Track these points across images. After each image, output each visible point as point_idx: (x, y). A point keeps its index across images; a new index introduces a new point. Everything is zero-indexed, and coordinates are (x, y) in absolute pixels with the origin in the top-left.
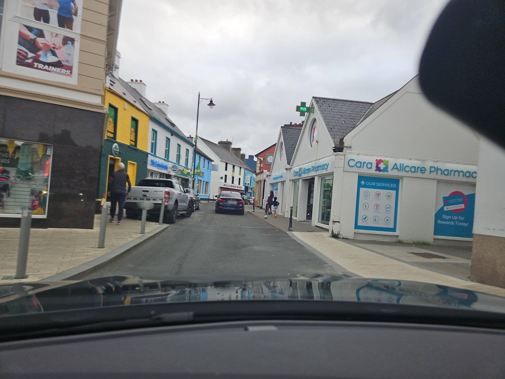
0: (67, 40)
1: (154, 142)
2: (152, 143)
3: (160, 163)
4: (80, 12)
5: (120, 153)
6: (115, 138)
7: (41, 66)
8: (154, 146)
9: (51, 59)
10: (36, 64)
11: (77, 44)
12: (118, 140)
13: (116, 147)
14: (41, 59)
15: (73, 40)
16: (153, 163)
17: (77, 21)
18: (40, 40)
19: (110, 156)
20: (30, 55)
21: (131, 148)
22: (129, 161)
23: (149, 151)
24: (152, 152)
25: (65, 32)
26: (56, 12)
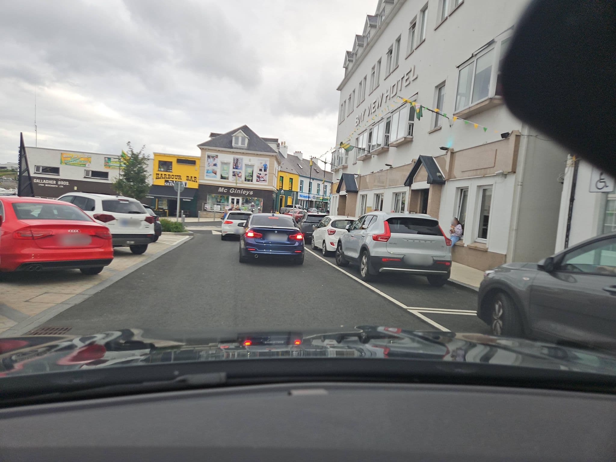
0: (266, 174)
1: (302, 186)
2: (301, 187)
3: (305, 196)
4: (268, 168)
5: (284, 194)
6: (282, 188)
7: (261, 181)
8: (301, 188)
9: (263, 179)
10: (260, 181)
11: (268, 175)
12: (283, 189)
13: (282, 192)
14: (261, 180)
15: (267, 174)
16: (301, 196)
17: (268, 170)
18: (260, 176)
19: (280, 196)
20: (259, 179)
21: (290, 191)
22: (289, 197)
23: (299, 190)
24: (300, 190)
25: (265, 173)
26: (264, 169)
